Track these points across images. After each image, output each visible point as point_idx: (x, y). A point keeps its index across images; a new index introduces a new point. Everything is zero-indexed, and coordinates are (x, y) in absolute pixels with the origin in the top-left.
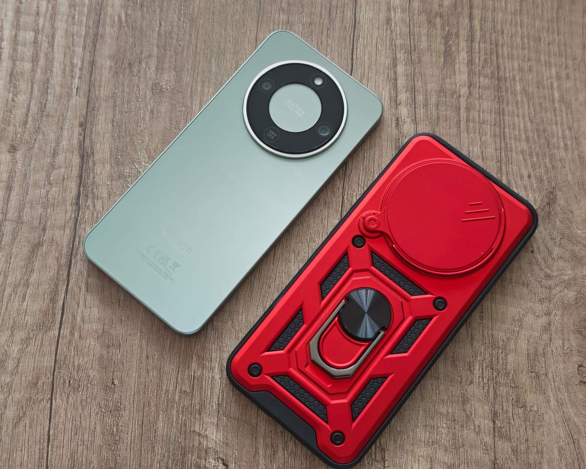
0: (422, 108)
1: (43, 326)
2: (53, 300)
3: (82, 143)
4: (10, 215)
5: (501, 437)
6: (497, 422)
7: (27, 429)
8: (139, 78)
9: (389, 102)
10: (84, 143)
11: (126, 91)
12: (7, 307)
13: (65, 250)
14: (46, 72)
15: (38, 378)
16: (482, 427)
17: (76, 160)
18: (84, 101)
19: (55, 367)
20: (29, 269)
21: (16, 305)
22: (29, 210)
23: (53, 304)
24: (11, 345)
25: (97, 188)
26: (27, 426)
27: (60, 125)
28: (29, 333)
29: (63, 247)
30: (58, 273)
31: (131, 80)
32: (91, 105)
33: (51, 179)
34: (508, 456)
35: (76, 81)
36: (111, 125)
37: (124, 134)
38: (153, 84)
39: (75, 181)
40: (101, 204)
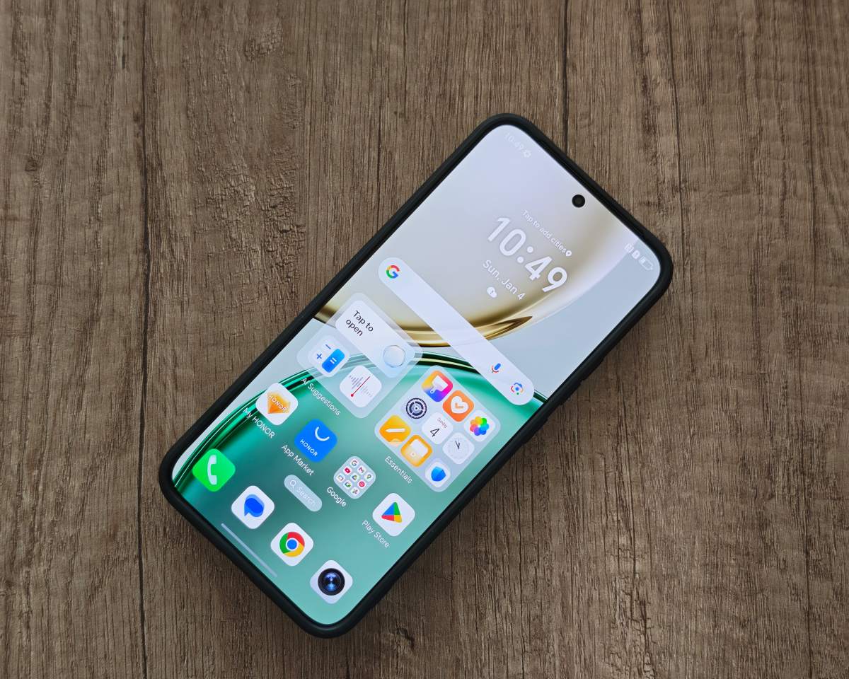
0: (683, 57)
1: (113, 447)
2: (125, 406)
3: (142, 149)
4: (41, 275)
5: (818, 573)
6: (811, 552)
7: (108, 604)
8: (222, 32)
9: (630, 51)
10: (144, 148)
11: (202, 56)
12: (54, 421)
13: (134, 327)
14: (70, 32)
15: (116, 527)
16: (789, 561)
17: (135, 178)
18: (135, 77)
19: (139, 509)
20: (82, 359)
21: (68, 417)
22: (70, 264)
23: (126, 412)
24: (68, 478)
25: (172, 222)
26: (108, 600)
27: (103, 120)
28: (93, 459)
29: (130, 322)
30: (128, 364)
31: (209, 38)
32: (149, 83)
33: (99, 212)
34: (828, 602)
35: (121, 43)
36: (185, 115)
37: (207, 130)
38: (245, 43)
39: (138, 213)
40: (182, 249)
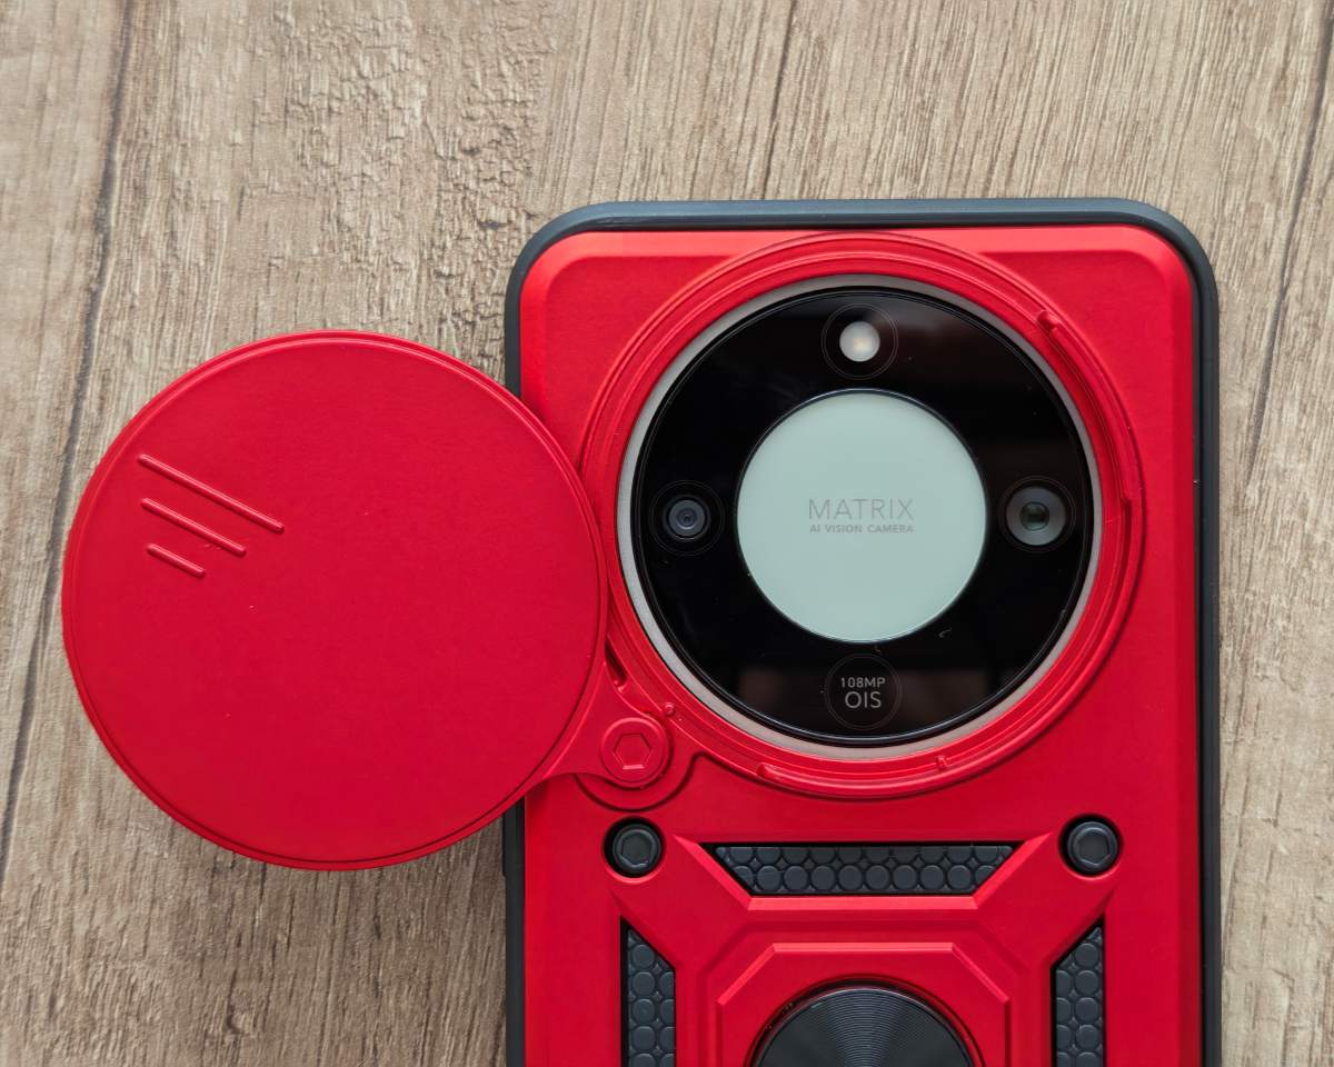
25: (185, 156)
30: (10, 533)
39: (94, 117)
40: (202, 236)
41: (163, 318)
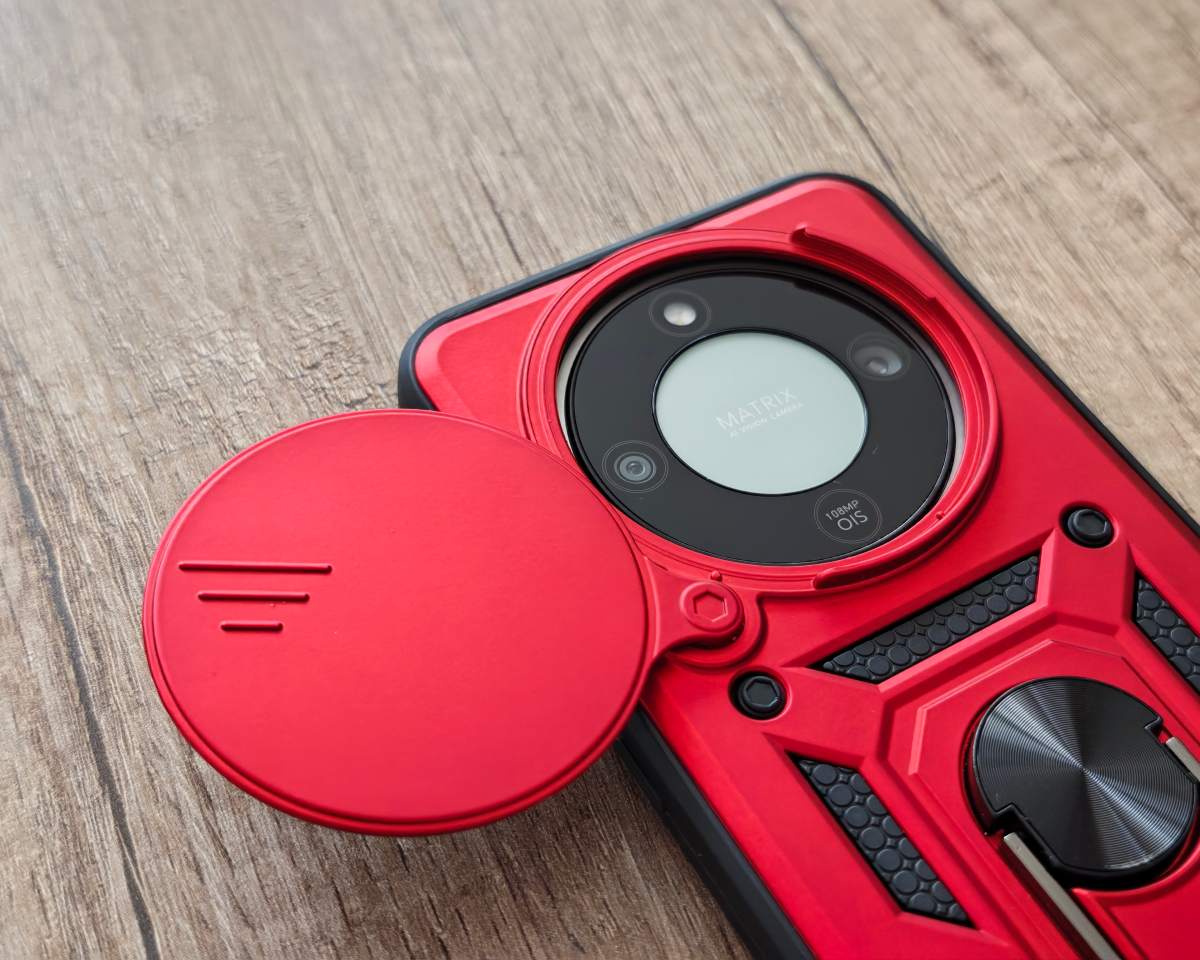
8: (90, 122)
11: (60, 166)
23: (89, 906)
29: (38, 692)
31: (63, 135)
36: (51, 266)
38: (144, 126)
41: (122, 569)
